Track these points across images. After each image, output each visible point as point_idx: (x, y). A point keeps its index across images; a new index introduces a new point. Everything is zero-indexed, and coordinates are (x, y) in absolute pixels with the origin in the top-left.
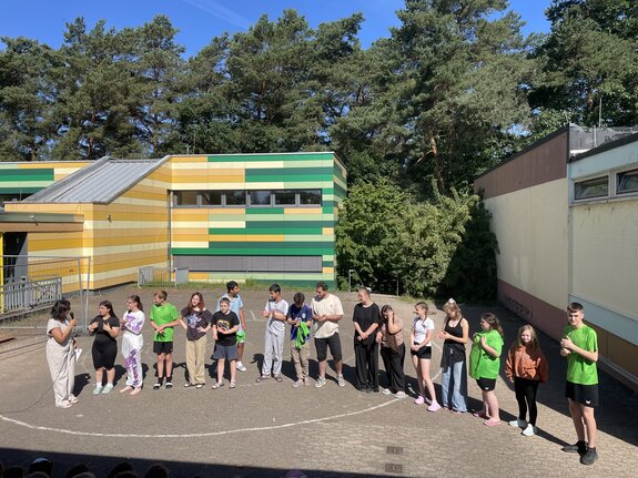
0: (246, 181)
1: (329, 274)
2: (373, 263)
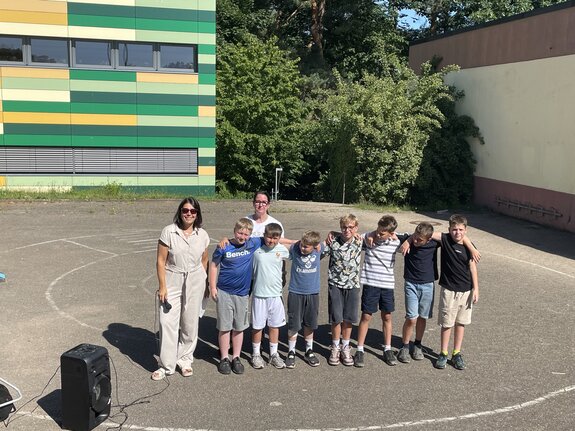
1: (208, 176)
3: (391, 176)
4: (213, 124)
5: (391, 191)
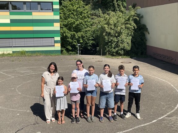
1: (58, 47)
4: (59, 29)
5: (117, 51)
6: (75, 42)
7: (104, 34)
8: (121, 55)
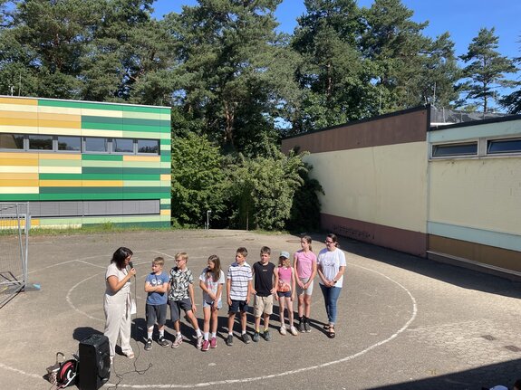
0: (82, 128)
1: (166, 215)
2: (201, 205)
3: (274, 214)
4: (169, 185)
5: (275, 222)
6: (196, 207)
7: (252, 194)
8: (280, 229)
